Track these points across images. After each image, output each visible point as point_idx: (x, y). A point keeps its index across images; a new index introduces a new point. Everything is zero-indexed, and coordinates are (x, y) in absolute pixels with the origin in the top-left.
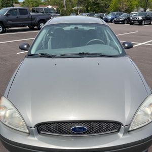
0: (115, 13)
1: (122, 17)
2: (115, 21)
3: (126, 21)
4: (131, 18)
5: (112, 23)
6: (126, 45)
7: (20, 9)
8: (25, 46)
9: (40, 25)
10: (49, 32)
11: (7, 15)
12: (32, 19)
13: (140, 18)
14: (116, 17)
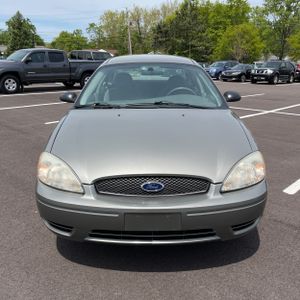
0: (224, 62)
1: (236, 70)
2: (223, 76)
3: (243, 77)
4: (253, 72)
5: (218, 79)
6: (229, 96)
7: (50, 53)
8: (70, 96)
9: (84, 81)
10: (106, 80)
11: (27, 62)
12: (71, 70)
13: (270, 72)
14: (225, 69)
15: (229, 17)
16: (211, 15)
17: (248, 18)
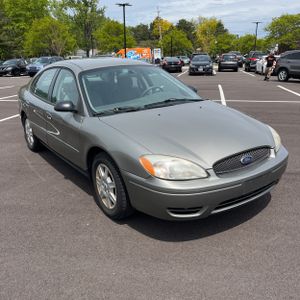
15: (29, 10)
16: (7, 7)
17: (47, 11)
